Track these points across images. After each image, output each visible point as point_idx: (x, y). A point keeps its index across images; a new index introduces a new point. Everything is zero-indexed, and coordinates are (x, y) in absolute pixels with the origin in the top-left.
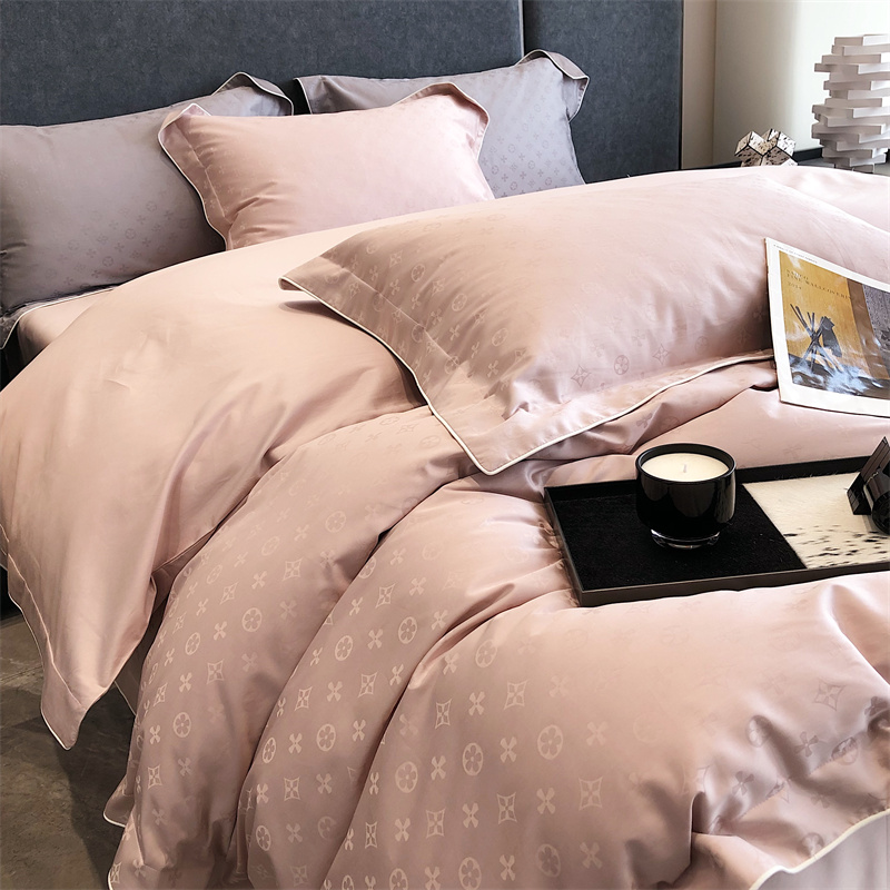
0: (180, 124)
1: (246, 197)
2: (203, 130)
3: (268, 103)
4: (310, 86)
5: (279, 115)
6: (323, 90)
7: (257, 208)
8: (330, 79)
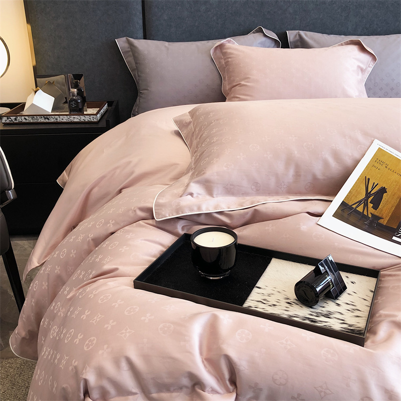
0: (221, 47)
1: (237, 82)
2: (229, 51)
3: (268, 41)
4: (291, 35)
5: (273, 47)
6: (298, 37)
7: (239, 88)
8: (302, 33)
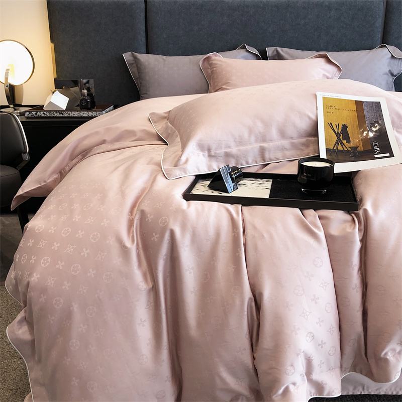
0: (208, 59)
1: (220, 87)
3: (250, 56)
4: (270, 51)
6: (275, 53)
8: (279, 49)
